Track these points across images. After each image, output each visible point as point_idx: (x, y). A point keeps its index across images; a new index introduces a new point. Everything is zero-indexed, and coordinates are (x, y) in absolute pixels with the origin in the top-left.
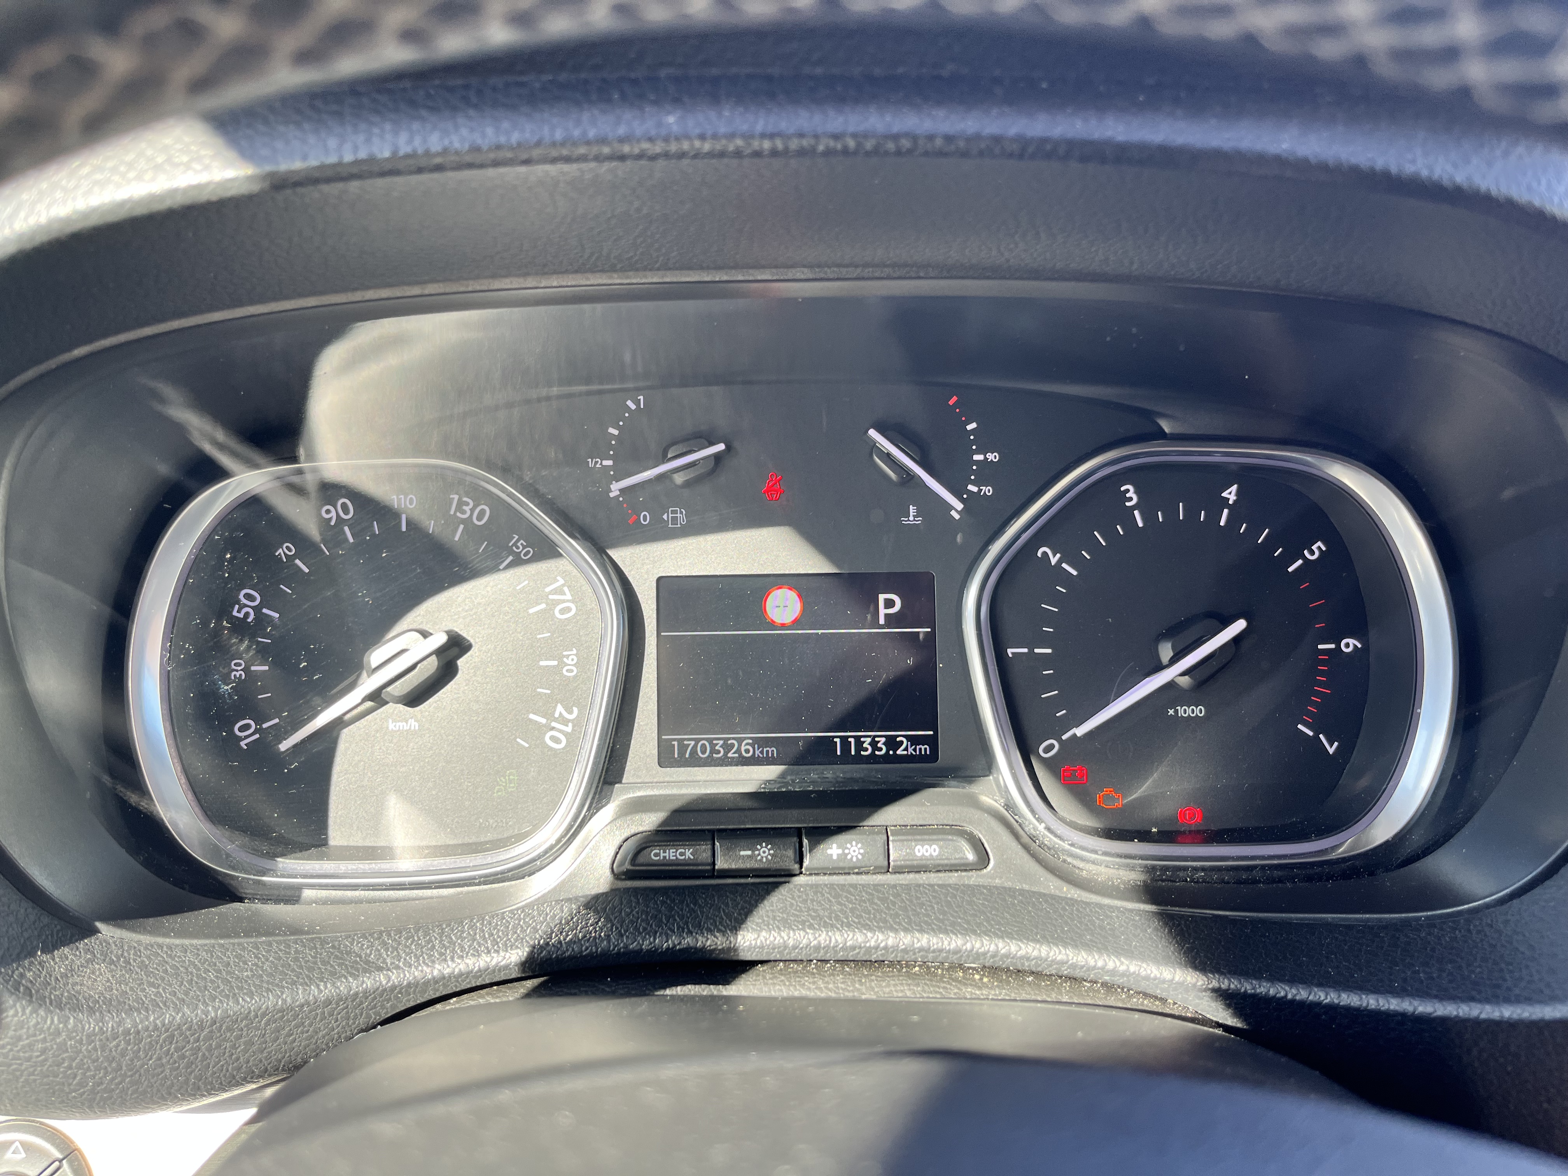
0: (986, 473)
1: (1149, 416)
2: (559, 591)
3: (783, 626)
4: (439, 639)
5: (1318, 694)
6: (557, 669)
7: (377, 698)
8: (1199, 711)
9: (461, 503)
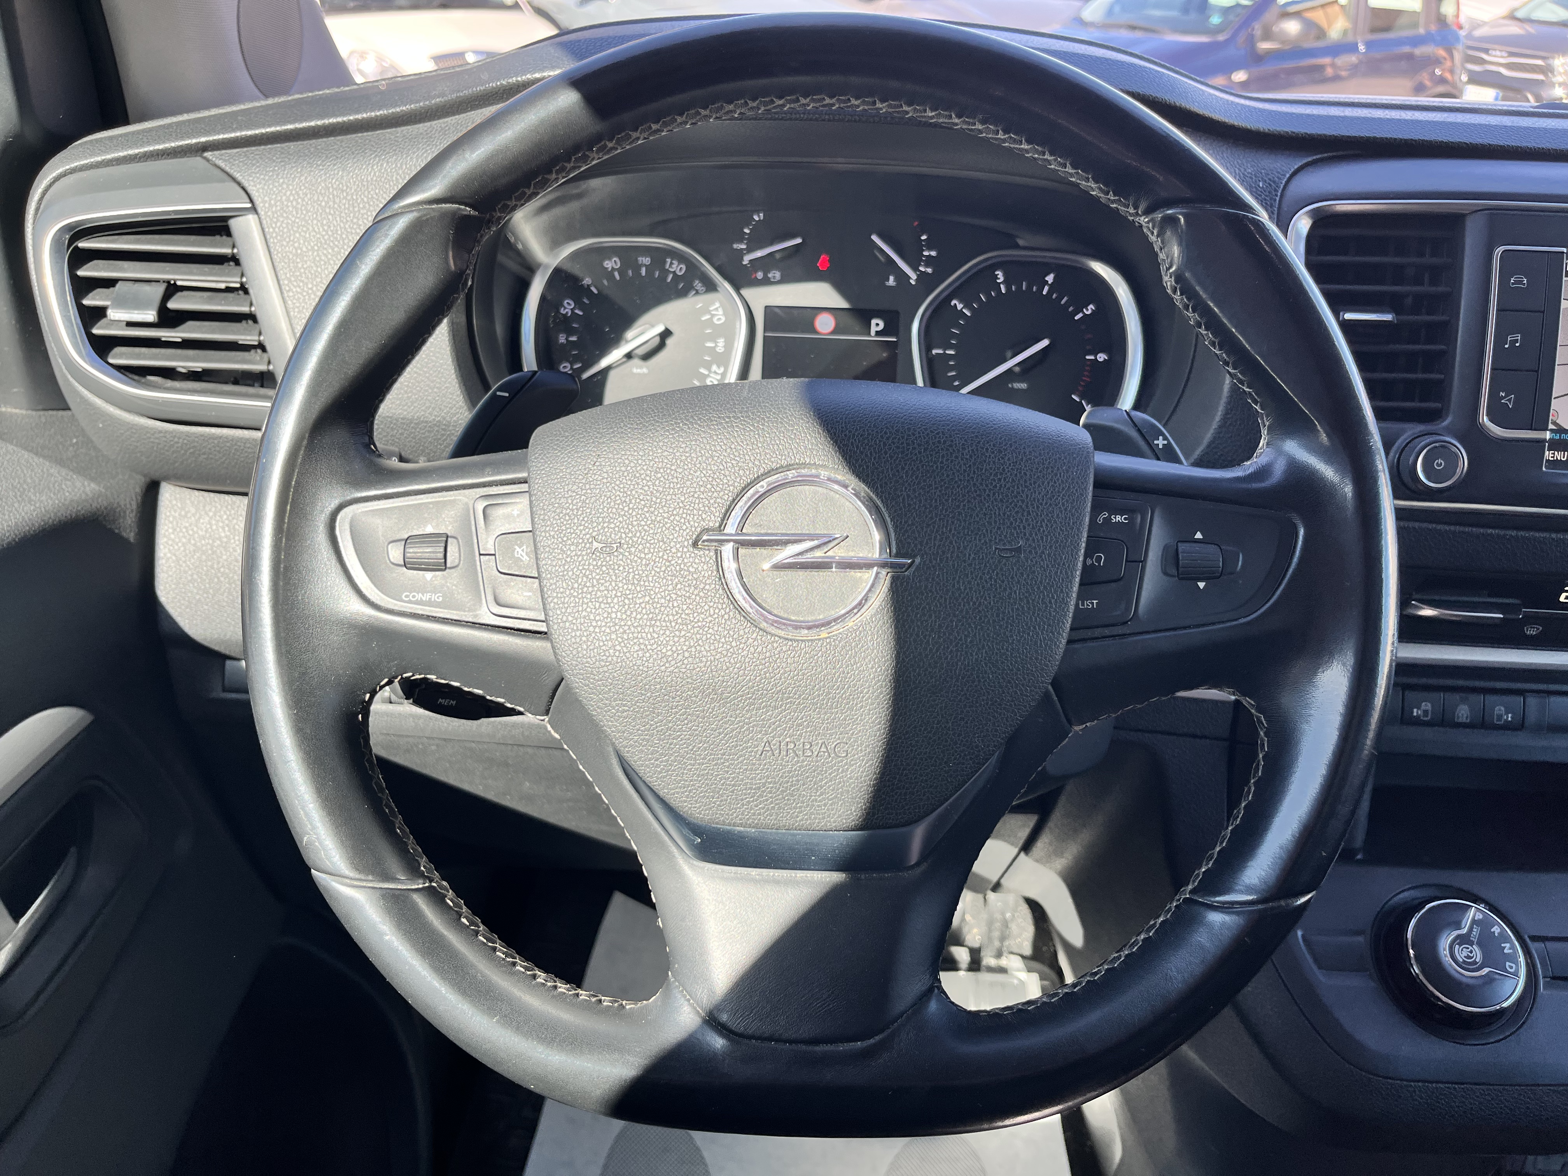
0: (929, 261)
1: (1012, 237)
2: (716, 309)
3: (825, 334)
4: (660, 328)
5: (1084, 381)
6: (714, 348)
7: (629, 356)
8: (1023, 386)
9: (671, 263)
